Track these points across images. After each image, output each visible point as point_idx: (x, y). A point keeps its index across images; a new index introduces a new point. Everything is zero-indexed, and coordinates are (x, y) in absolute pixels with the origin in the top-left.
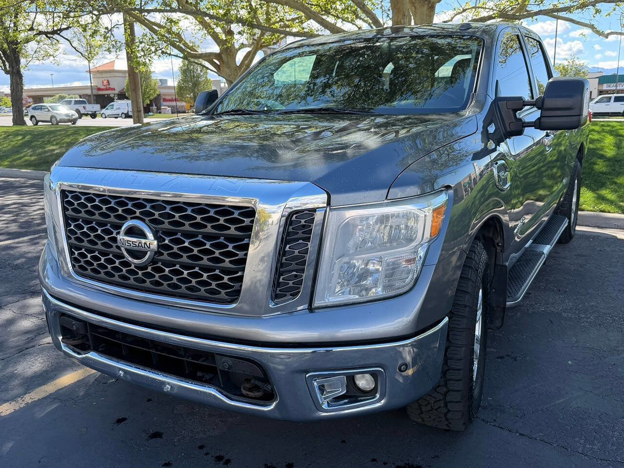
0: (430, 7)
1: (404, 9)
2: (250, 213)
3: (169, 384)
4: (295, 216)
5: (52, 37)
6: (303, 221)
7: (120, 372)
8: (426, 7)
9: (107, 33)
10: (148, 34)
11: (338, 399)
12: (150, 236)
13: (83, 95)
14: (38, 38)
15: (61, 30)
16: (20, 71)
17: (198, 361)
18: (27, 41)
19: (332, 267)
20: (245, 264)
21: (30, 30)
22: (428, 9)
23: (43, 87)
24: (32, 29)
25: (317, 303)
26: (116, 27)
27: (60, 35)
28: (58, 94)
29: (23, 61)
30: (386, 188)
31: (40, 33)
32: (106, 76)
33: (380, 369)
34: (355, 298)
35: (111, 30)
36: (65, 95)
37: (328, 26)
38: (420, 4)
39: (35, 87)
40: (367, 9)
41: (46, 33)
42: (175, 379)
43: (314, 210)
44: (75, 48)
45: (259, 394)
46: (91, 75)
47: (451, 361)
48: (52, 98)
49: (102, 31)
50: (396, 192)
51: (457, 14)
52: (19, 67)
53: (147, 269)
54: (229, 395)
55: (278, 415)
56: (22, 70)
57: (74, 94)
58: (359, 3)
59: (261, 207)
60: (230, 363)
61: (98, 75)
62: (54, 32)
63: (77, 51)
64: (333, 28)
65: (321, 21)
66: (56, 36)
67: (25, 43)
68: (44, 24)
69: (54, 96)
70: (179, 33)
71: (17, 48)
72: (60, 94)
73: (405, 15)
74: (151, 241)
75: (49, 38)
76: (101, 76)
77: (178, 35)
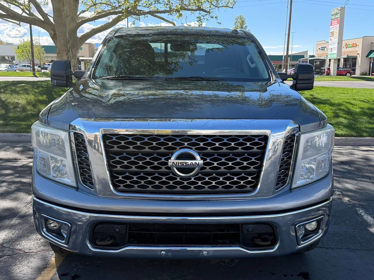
3: (205, 251)
6: (289, 141)
7: (163, 252)
12: (198, 157)
25: (293, 186)
42: (209, 247)
53: (191, 179)
54: (248, 248)
74: (199, 161)
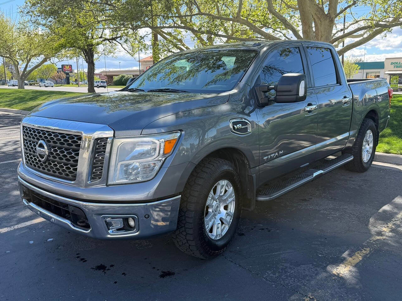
0: (330, 21)
1: (309, 23)
2: (80, 138)
3: (53, 218)
4: (99, 140)
5: (112, 42)
6: (103, 143)
7: (38, 212)
8: (328, 21)
9: (141, 40)
10: (162, 41)
11: (119, 230)
12: (46, 147)
13: (135, 75)
14: (104, 42)
15: (117, 38)
16: (93, 61)
17: (64, 208)
18: (98, 44)
19: (116, 166)
20: (78, 162)
21: (100, 38)
22: (329, 22)
23: (116, 70)
24: (101, 37)
25: (110, 183)
26: (146, 36)
27: (116, 41)
28: (121, 74)
29: (96, 56)
30: (141, 129)
31: (106, 39)
32: (148, 64)
33: (135, 216)
34: (125, 181)
35: (143, 38)
36: (125, 75)
37: (262, 34)
38: (324, 19)
39: (111, 70)
40: (287, 23)
41: (108, 40)
42: (56, 216)
43: (107, 138)
44: (124, 48)
45: (84, 224)
46: (140, 63)
47: (187, 218)
48: (118, 77)
49: (138, 38)
50: (145, 131)
51: (351, 25)
52: (93, 59)
53: (46, 163)
54: (74, 225)
55: (91, 235)
56: (94, 62)
57: (130, 75)
58: (282, 19)
59: (84, 135)
60: (73, 209)
61: (145, 63)
62: (113, 39)
63: (125, 50)
64: (266, 35)
65: (258, 31)
66: (114, 41)
67: (97, 45)
68: (108, 35)
69: (119, 75)
70: (181, 39)
71: (92, 48)
72: (122, 74)
73: (310, 27)
74: (46, 150)
75: (110, 42)
76: (146, 64)
77: (180, 41)
